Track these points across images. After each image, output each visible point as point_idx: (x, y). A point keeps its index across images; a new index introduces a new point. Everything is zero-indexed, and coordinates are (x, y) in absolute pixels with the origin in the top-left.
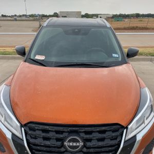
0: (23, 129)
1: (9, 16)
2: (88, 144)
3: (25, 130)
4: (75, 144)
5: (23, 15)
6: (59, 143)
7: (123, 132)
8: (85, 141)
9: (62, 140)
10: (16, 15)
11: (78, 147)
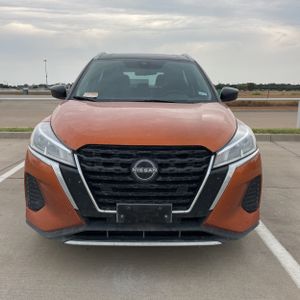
0: (76, 156)
1: (14, 87)
2: (164, 170)
3: (79, 157)
4: (146, 170)
5: (41, 86)
6: (125, 170)
7: (210, 158)
8: (160, 166)
9: (129, 166)
10: (26, 86)
11: (150, 174)
